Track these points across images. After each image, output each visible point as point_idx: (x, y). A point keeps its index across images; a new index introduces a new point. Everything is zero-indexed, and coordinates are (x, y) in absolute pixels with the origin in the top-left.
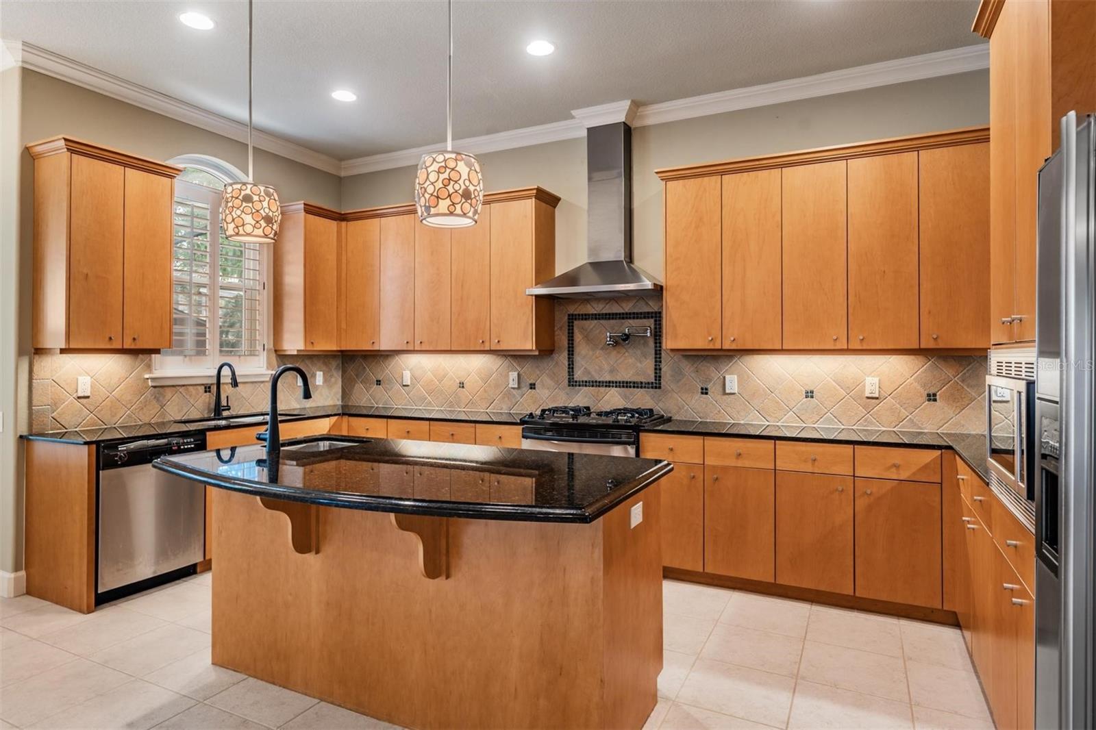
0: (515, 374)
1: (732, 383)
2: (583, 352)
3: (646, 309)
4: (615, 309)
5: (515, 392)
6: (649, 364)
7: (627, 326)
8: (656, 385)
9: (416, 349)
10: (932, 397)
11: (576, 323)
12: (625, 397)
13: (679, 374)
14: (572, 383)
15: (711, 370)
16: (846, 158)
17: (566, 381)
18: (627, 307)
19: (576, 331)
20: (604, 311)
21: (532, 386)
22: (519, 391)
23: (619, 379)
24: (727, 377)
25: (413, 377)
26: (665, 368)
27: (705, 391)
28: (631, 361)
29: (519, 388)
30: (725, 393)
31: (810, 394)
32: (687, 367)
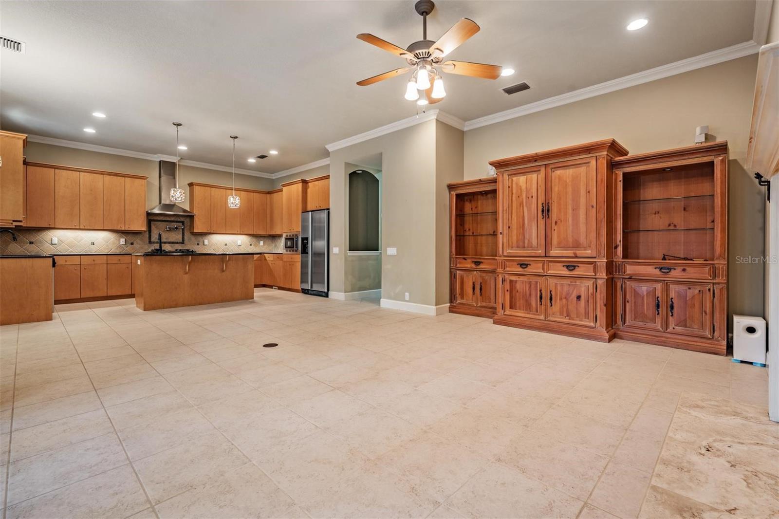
0: (124, 239)
1: (206, 242)
2: (155, 232)
3: (179, 220)
4: (168, 219)
5: (123, 246)
6: (181, 236)
7: (175, 225)
8: (183, 243)
9: (81, 228)
10: (251, 245)
11: (152, 222)
12: (171, 247)
13: (190, 239)
14: (150, 242)
15: (200, 239)
16: (240, 191)
17: (148, 242)
18: (172, 219)
19: (152, 225)
20: (164, 219)
21: (132, 244)
22: (126, 246)
23: (169, 241)
24: (205, 241)
25: (59, 240)
26: (185, 238)
27: (198, 244)
28: (174, 235)
29: (125, 244)
30: (204, 245)
31: (226, 245)
32: (193, 238)
